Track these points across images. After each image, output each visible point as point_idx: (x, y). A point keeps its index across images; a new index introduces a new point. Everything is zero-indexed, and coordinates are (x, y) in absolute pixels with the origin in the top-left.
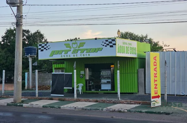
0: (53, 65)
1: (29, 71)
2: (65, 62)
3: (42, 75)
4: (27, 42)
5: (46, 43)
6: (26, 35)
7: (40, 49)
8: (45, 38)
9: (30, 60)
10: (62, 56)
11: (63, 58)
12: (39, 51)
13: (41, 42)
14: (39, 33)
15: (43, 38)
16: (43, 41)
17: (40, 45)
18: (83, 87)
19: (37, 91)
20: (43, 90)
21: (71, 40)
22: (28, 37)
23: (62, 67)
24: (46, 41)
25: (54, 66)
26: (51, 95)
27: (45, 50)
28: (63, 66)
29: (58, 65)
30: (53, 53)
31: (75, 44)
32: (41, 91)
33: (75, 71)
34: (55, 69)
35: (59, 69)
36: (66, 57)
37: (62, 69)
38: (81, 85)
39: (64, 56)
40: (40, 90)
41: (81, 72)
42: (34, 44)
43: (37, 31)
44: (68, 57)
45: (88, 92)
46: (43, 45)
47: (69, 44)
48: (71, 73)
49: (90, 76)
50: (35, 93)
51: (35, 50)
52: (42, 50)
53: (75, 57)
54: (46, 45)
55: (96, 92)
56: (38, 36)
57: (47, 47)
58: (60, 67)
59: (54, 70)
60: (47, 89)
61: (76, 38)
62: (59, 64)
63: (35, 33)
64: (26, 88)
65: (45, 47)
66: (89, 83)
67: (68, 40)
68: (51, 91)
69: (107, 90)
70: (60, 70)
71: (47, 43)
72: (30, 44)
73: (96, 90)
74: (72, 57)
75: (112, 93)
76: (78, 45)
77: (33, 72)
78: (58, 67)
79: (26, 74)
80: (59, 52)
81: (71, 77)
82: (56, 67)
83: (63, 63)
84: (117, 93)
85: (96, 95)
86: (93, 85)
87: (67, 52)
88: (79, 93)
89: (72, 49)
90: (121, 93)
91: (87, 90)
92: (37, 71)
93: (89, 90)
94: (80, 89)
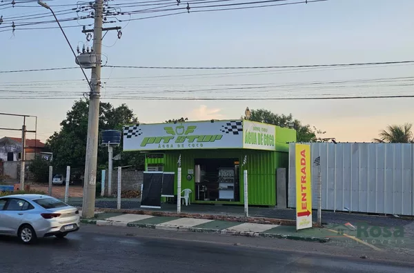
0: (146, 159)
1: (108, 168)
2: (165, 156)
3: (128, 174)
4: (106, 122)
5: (135, 126)
6: (106, 110)
7: (126, 134)
8: (135, 117)
9: (110, 151)
10: (159, 147)
11: (162, 148)
12: (125, 137)
13: (128, 122)
14: (125, 108)
15: (131, 116)
16: (132, 120)
17: (127, 128)
18: (190, 194)
19: (119, 200)
20: (128, 197)
21: (175, 122)
22: (108, 115)
23: (159, 162)
24: (135, 120)
25: (148, 161)
26: (142, 206)
27: (133, 136)
28: (162, 161)
29: (153, 160)
30: (146, 141)
31: (180, 127)
32: (125, 199)
33: (180, 169)
34: (149, 165)
35: (155, 165)
36: (166, 148)
37: (160, 166)
38: (188, 191)
39: (163, 146)
40: (124, 197)
41: (189, 170)
42: (118, 125)
43: (123, 105)
44: (170, 148)
45: (198, 202)
46: (131, 128)
47: (171, 128)
48: (174, 173)
49: (202, 178)
50: (116, 202)
51: (118, 135)
52: (129, 137)
53: (181, 148)
54: (135, 128)
55: (210, 202)
56: (124, 112)
57: (137, 131)
58: (156, 162)
59: (147, 168)
60: (134, 196)
61: (182, 118)
62: (154, 158)
63: (119, 109)
64: (102, 194)
65: (134, 131)
66: (201, 188)
67: (170, 121)
68: (140, 200)
69: (228, 200)
70: (157, 168)
71: (138, 125)
72: (111, 126)
73: (211, 200)
74: (175, 147)
75: (236, 204)
76: (186, 129)
77: (115, 170)
78: (153, 162)
79: (103, 171)
80: (155, 140)
81: (172, 179)
82: (149, 162)
83: (161, 156)
84: (244, 205)
85: (211, 207)
86: (206, 192)
87: (167, 140)
88: (185, 203)
89: (176, 136)
90: (249, 206)
91: (196, 199)
92: (120, 168)
93: (200, 200)
94: (186, 197)
